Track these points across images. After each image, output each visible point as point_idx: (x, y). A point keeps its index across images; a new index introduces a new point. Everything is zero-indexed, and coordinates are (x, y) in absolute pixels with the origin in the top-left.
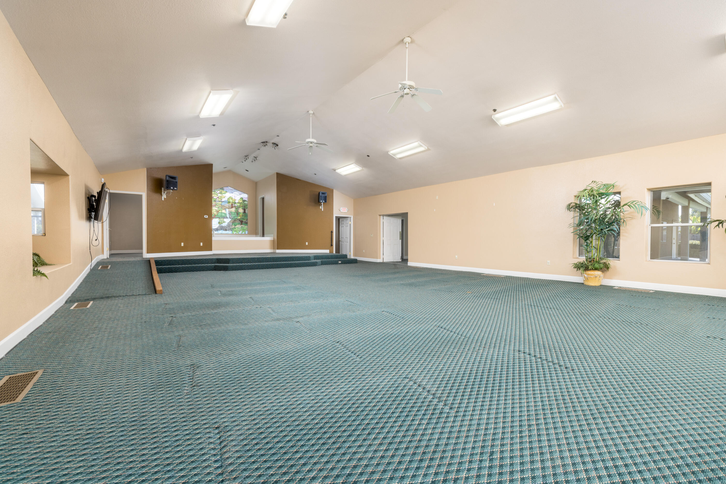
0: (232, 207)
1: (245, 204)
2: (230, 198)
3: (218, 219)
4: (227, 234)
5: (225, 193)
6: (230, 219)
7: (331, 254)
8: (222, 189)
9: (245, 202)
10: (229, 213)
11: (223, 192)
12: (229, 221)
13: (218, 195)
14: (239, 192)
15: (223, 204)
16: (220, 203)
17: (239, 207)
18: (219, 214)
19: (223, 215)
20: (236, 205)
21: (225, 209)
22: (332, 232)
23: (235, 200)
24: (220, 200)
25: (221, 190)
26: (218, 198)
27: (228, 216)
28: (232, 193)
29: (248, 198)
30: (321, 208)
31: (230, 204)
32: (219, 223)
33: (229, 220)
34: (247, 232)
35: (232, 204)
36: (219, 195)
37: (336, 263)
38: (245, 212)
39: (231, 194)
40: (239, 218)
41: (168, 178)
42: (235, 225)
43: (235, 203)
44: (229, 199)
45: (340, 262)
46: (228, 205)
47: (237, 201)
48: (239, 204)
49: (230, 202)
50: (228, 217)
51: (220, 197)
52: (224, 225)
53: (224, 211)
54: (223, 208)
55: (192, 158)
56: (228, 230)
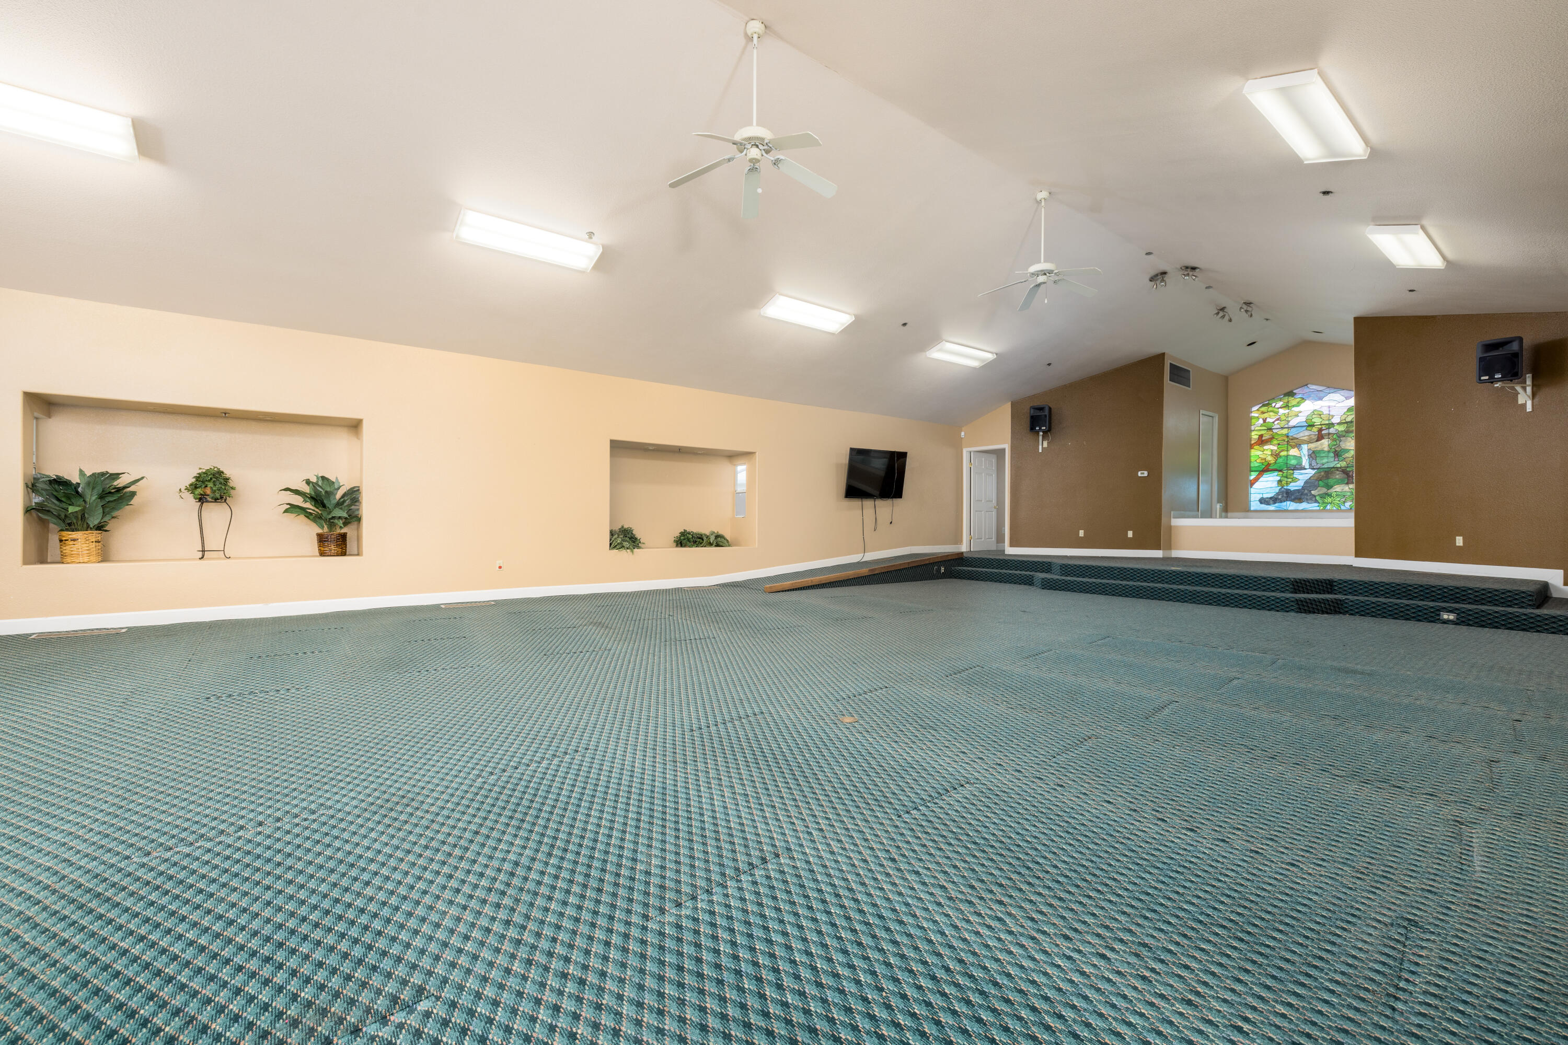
0: (1320, 437)
2: (1315, 413)
3: (1276, 473)
4: (1303, 511)
5: (1298, 404)
6: (1313, 472)
8: (1291, 394)
10: (1310, 456)
11: (1293, 401)
12: (1308, 477)
13: (1277, 413)
14: (1343, 392)
15: (1293, 433)
16: (1285, 431)
17: (1340, 436)
18: (1281, 461)
19: (1293, 462)
20: (1332, 430)
21: (1298, 446)
23: (1330, 417)
24: (1283, 424)
25: (1286, 400)
26: (1278, 419)
27: (1305, 462)
28: (1321, 399)
30: (1521, 401)
31: (1315, 429)
33: (1310, 473)
35: (1320, 430)
36: (1282, 412)
39: (1319, 402)
40: (1343, 464)
41: (1032, 411)
42: (1328, 487)
43: (1330, 425)
44: (1310, 417)
46: (1307, 433)
47: (1336, 420)
48: (1341, 428)
49: (1313, 426)
50: (1307, 465)
51: (1283, 418)
52: (1293, 487)
53: (1294, 452)
54: (1296, 443)
55: (1049, 364)
56: (1308, 501)
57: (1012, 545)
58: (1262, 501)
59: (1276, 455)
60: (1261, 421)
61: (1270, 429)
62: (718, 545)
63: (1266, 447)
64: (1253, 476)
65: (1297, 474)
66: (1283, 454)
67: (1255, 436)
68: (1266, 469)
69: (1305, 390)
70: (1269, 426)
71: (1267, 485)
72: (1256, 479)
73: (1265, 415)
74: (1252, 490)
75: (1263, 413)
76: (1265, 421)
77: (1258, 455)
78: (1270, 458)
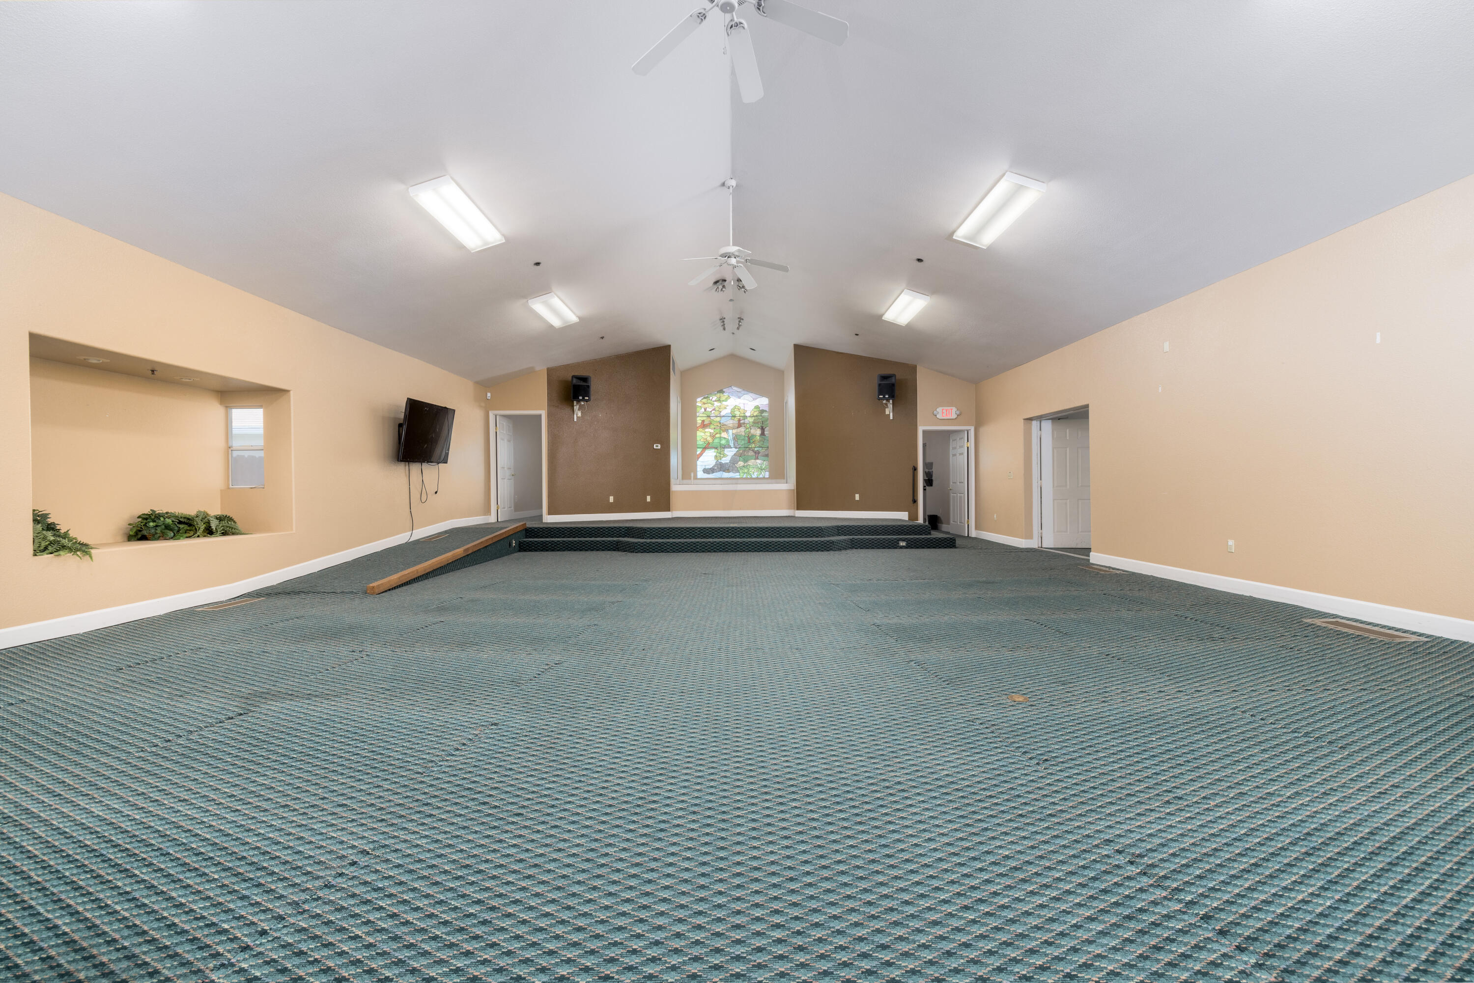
0: (739, 425)
1: (763, 417)
2: (736, 407)
3: (713, 450)
5: (726, 400)
6: (736, 450)
7: (911, 523)
8: (721, 391)
9: (765, 414)
10: (734, 439)
11: (723, 397)
12: (733, 453)
13: (713, 405)
14: (752, 394)
15: (723, 420)
16: (718, 419)
17: (752, 425)
18: (716, 441)
19: (723, 442)
20: (746, 421)
21: (726, 431)
22: (915, 469)
23: (745, 411)
24: (717, 413)
25: (718, 395)
26: (714, 409)
27: (731, 442)
28: (739, 397)
29: (770, 405)
30: (887, 413)
31: (736, 419)
32: (716, 457)
33: (734, 451)
34: (767, 475)
35: (739, 420)
36: (716, 404)
37: (893, 545)
38: (763, 434)
39: (738, 400)
40: (753, 445)
41: (575, 381)
42: (745, 461)
43: (745, 417)
44: (733, 411)
45: (902, 544)
46: (731, 422)
47: (748, 414)
48: (751, 419)
49: (735, 416)
50: (732, 445)
51: (717, 408)
52: (726, 460)
53: (724, 435)
54: (723, 428)
55: (602, 338)
56: (732, 471)
57: (550, 513)
58: (706, 471)
59: (713, 436)
60: (703, 410)
61: (709, 417)
62: (225, 533)
63: (707, 430)
64: (699, 451)
65: (727, 451)
66: (718, 436)
67: (699, 421)
68: (707, 447)
69: (730, 390)
70: (709, 414)
71: (708, 459)
72: (701, 454)
73: (706, 406)
74: (699, 463)
75: (704, 404)
76: (705, 410)
77: (702, 435)
78: (709, 439)
